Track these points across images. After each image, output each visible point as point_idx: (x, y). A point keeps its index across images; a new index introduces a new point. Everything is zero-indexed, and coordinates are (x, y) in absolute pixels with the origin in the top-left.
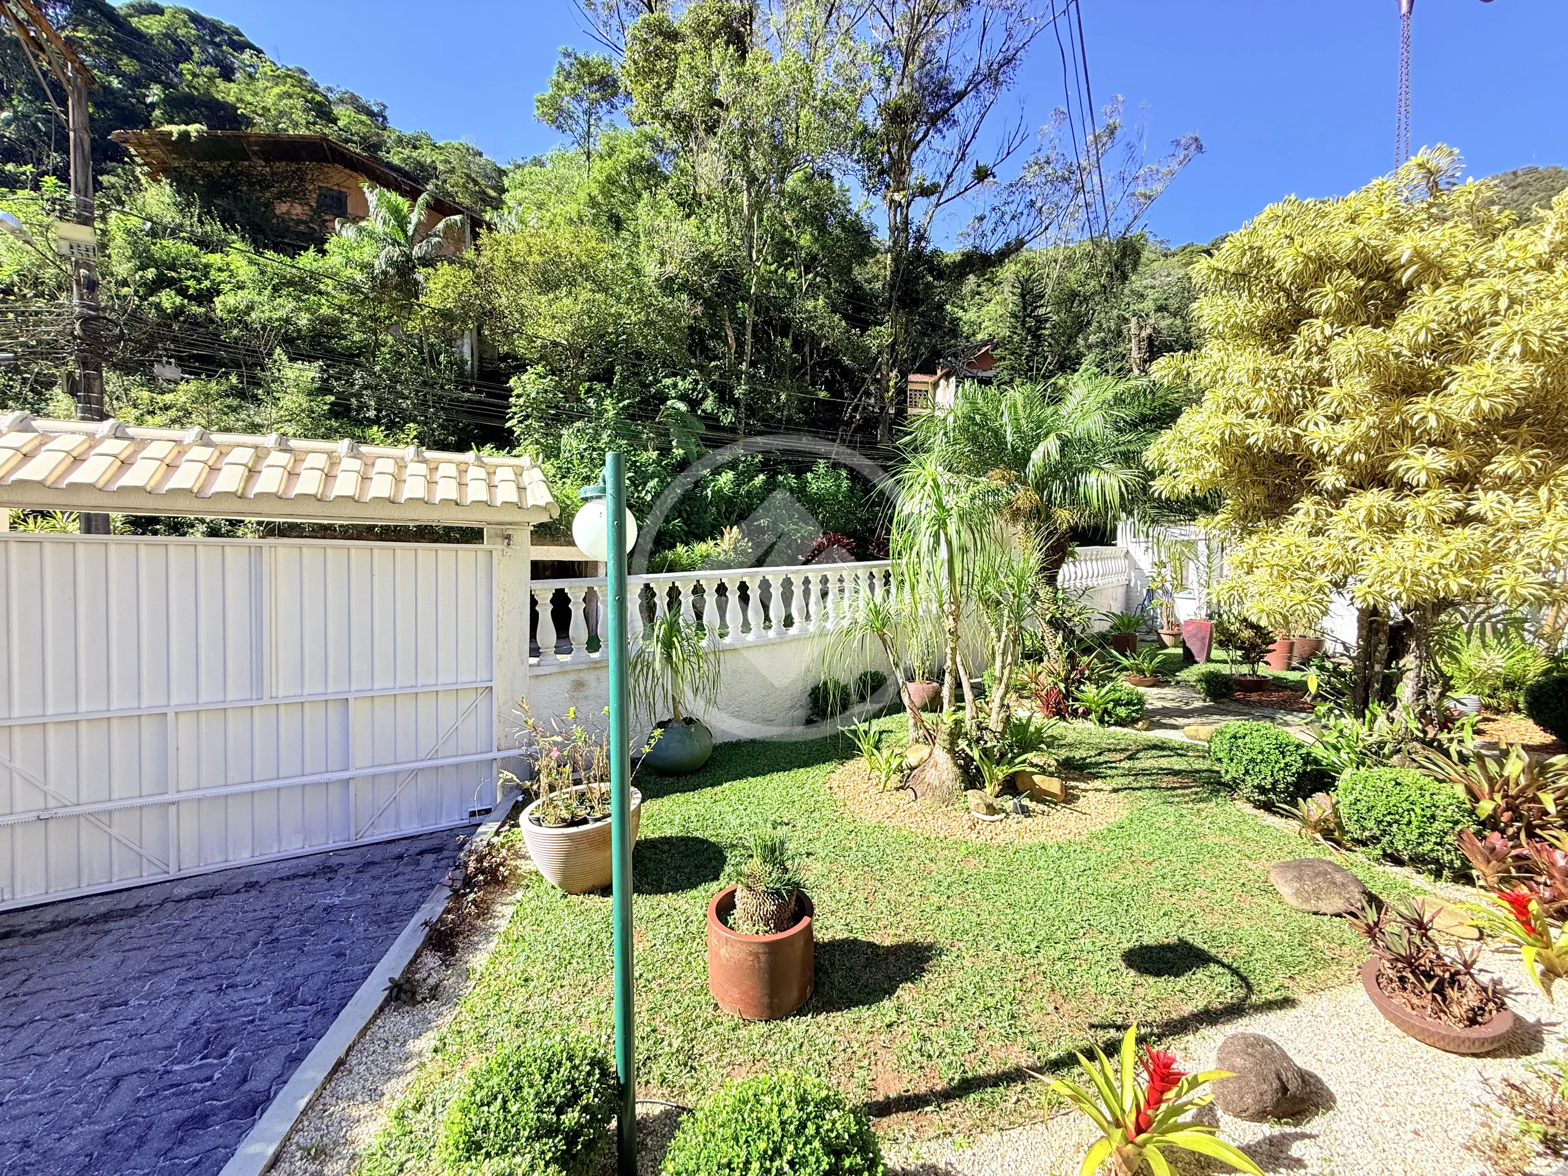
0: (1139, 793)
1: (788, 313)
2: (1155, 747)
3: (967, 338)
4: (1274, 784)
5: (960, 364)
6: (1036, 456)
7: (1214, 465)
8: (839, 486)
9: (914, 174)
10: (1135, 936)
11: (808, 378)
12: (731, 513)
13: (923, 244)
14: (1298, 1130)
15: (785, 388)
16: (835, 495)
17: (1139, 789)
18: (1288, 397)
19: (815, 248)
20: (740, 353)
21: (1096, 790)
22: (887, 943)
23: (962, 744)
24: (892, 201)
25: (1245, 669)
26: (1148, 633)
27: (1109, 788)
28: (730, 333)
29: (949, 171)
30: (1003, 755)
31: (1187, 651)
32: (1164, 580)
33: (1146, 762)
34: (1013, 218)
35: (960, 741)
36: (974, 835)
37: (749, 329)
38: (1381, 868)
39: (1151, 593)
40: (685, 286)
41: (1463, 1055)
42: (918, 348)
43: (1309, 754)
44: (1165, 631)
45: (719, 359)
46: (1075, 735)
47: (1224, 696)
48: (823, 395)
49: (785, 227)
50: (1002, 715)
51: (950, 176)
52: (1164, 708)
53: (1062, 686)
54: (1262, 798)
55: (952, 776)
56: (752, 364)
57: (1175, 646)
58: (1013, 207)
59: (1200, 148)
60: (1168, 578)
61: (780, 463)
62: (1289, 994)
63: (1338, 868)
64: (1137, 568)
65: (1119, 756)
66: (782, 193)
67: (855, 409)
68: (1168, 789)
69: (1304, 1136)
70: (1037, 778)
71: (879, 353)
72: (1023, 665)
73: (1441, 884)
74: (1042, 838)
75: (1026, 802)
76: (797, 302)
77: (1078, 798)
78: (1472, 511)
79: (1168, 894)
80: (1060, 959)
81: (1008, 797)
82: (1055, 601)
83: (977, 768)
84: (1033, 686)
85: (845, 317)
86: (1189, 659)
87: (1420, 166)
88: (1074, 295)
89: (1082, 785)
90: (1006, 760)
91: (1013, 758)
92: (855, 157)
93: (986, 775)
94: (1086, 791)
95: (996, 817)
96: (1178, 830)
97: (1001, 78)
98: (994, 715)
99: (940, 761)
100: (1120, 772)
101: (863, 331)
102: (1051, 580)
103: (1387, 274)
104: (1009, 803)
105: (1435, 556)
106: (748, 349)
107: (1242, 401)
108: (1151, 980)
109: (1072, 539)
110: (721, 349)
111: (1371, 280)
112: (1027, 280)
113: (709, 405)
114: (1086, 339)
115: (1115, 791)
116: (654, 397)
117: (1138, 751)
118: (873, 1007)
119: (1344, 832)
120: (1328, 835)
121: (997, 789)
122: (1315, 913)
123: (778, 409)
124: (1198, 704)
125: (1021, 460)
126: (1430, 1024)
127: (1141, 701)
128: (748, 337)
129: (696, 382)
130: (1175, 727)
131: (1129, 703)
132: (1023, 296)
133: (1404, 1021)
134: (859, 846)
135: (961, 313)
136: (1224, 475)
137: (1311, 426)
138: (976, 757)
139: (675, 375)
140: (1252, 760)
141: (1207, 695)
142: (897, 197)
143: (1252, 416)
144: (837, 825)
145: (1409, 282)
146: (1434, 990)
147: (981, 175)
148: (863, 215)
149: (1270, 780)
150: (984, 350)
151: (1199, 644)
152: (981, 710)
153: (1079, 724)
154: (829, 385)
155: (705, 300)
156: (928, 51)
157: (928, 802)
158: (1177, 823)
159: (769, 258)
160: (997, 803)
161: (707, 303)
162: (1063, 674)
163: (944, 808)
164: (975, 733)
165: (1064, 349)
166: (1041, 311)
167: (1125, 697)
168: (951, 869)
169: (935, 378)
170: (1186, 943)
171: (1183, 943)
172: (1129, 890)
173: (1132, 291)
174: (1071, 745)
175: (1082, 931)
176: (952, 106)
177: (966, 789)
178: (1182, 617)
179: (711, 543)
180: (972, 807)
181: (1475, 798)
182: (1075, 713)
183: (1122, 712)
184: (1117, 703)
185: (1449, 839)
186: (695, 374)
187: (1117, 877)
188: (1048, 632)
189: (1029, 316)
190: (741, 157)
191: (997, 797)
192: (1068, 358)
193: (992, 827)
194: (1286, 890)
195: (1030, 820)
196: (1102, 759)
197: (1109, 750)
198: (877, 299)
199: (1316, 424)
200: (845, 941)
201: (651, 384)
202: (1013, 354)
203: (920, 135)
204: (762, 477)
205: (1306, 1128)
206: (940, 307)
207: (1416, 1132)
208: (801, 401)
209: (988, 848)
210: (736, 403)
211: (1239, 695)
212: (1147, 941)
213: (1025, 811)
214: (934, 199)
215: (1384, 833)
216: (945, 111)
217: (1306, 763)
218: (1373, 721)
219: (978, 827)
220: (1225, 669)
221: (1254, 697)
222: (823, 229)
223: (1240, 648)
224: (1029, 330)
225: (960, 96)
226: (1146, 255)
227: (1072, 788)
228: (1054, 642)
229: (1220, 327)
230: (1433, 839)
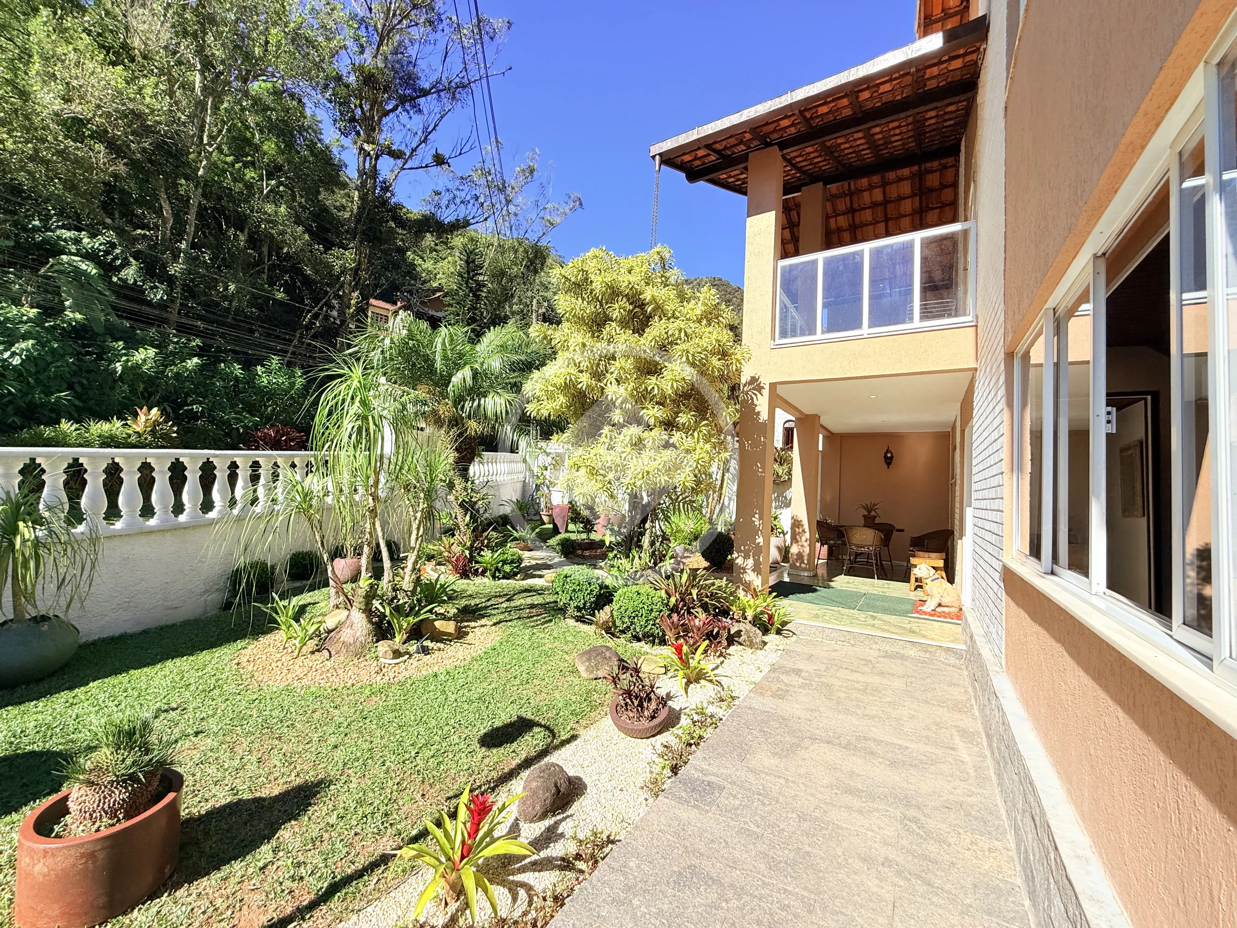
0: (510, 623)
1: (244, 208)
2: (526, 591)
3: (425, 282)
4: (584, 604)
5: (414, 300)
6: (456, 379)
7: (562, 399)
8: (292, 385)
9: (383, 136)
10: (490, 723)
11: (265, 276)
12: (150, 395)
13: (389, 194)
14: (565, 815)
15: (237, 281)
16: (287, 392)
17: (510, 621)
18: (598, 365)
19: (280, 160)
20: (179, 232)
21: (482, 626)
22: (276, 792)
23: (376, 603)
24: (361, 149)
25: (584, 536)
26: (535, 515)
27: (491, 623)
28: (166, 206)
29: (414, 145)
30: (412, 608)
31: (555, 525)
32: (545, 478)
33: (518, 602)
34: (462, 202)
35: (374, 602)
36: (379, 678)
37: (193, 211)
38: (630, 645)
39: (538, 487)
40: (100, 135)
41: (648, 738)
42: (380, 278)
43: (603, 582)
44: (544, 513)
45: (149, 229)
46: (473, 588)
47: (571, 553)
48: (280, 296)
49: (248, 127)
50: (413, 576)
51: (414, 150)
52: (537, 564)
53: (467, 553)
54: (578, 614)
55: (365, 632)
56: (193, 246)
57: (550, 523)
58: (463, 194)
59: (581, 204)
60: (548, 477)
61: (226, 351)
62: (575, 733)
63: (608, 648)
64: (531, 470)
65: (501, 600)
66: (246, 94)
67: (316, 316)
68: (528, 618)
69: (568, 817)
70: (437, 624)
71: (342, 272)
72: (440, 539)
73: (655, 647)
74: (436, 669)
75: (426, 643)
76: (255, 202)
77: (467, 634)
78: (671, 441)
79: (515, 688)
80: (432, 757)
81: (414, 642)
82: (465, 489)
83: (389, 622)
84: (446, 554)
85: (308, 230)
86: (556, 531)
87: (658, 253)
88: (503, 274)
89: (473, 624)
90: (414, 612)
91: (419, 610)
92: (327, 95)
93: (396, 626)
94: (475, 627)
95: (401, 659)
96: (529, 643)
97: (458, 96)
98: (407, 578)
99: (356, 621)
100: (499, 611)
101: (327, 249)
102: (464, 473)
103: (642, 305)
104: (413, 647)
105: (655, 464)
106: (190, 229)
107: (577, 361)
108: (495, 751)
109: (480, 444)
110: (152, 218)
111: (635, 307)
112: (471, 252)
113: (130, 273)
114: (511, 307)
115: (495, 624)
116: (40, 246)
117: (514, 595)
118: (248, 857)
119: (616, 627)
120: (608, 630)
121: (405, 636)
122: (596, 679)
123: (225, 298)
124: (557, 560)
125: (446, 381)
126: (637, 725)
127: (520, 560)
128: (191, 217)
129: (113, 246)
130: (541, 576)
131: (512, 562)
132: (467, 262)
133: (625, 728)
134: (260, 711)
135: (420, 261)
136: (568, 407)
137: (608, 384)
138: (388, 613)
139: (79, 230)
140: (574, 590)
141: (562, 553)
142: (366, 147)
143: (582, 372)
144: (239, 697)
145: (650, 313)
146: (638, 706)
147: (440, 160)
148: (335, 151)
149: (583, 601)
150: (438, 294)
151: (561, 520)
152: (397, 575)
153: (478, 580)
154: (289, 289)
155: (131, 160)
156: (400, 43)
157: (342, 658)
158: (530, 639)
159: (225, 148)
160: (402, 649)
161: (133, 164)
162: (468, 544)
163: (356, 661)
164: (390, 594)
165: (495, 309)
166: (481, 278)
167: (510, 558)
168: (352, 711)
169: (396, 307)
170: (522, 718)
171: (520, 718)
172: (491, 692)
173: (541, 282)
174: (471, 596)
175: (453, 731)
176: (418, 97)
177: (377, 641)
178: (555, 503)
179: (119, 424)
180: (380, 655)
181: (669, 595)
182: (476, 573)
183: (507, 568)
184: (505, 562)
185: (658, 621)
186: (111, 235)
187: (485, 685)
188: (459, 511)
189: (472, 279)
190: (195, 36)
191: (404, 643)
192: (498, 317)
193: (396, 668)
194: (582, 668)
195: (428, 656)
196: (489, 603)
197: (496, 597)
198: (342, 227)
199: (611, 383)
200: (229, 806)
201: (35, 229)
202: (458, 303)
203: (390, 107)
204: (196, 360)
205: (569, 813)
206: (402, 251)
207: (621, 790)
208: (254, 297)
209: (390, 685)
210: (170, 281)
211: (579, 552)
212: (498, 723)
213: (425, 651)
214: (400, 162)
215: (632, 623)
216: (414, 99)
217: (601, 589)
218: (633, 560)
219: (384, 670)
220: (573, 537)
221: (587, 553)
222: (290, 145)
223: (582, 522)
224: (471, 290)
225: (425, 93)
226: (549, 261)
227: (465, 627)
228: (463, 520)
229: (567, 315)
230: (651, 622)
